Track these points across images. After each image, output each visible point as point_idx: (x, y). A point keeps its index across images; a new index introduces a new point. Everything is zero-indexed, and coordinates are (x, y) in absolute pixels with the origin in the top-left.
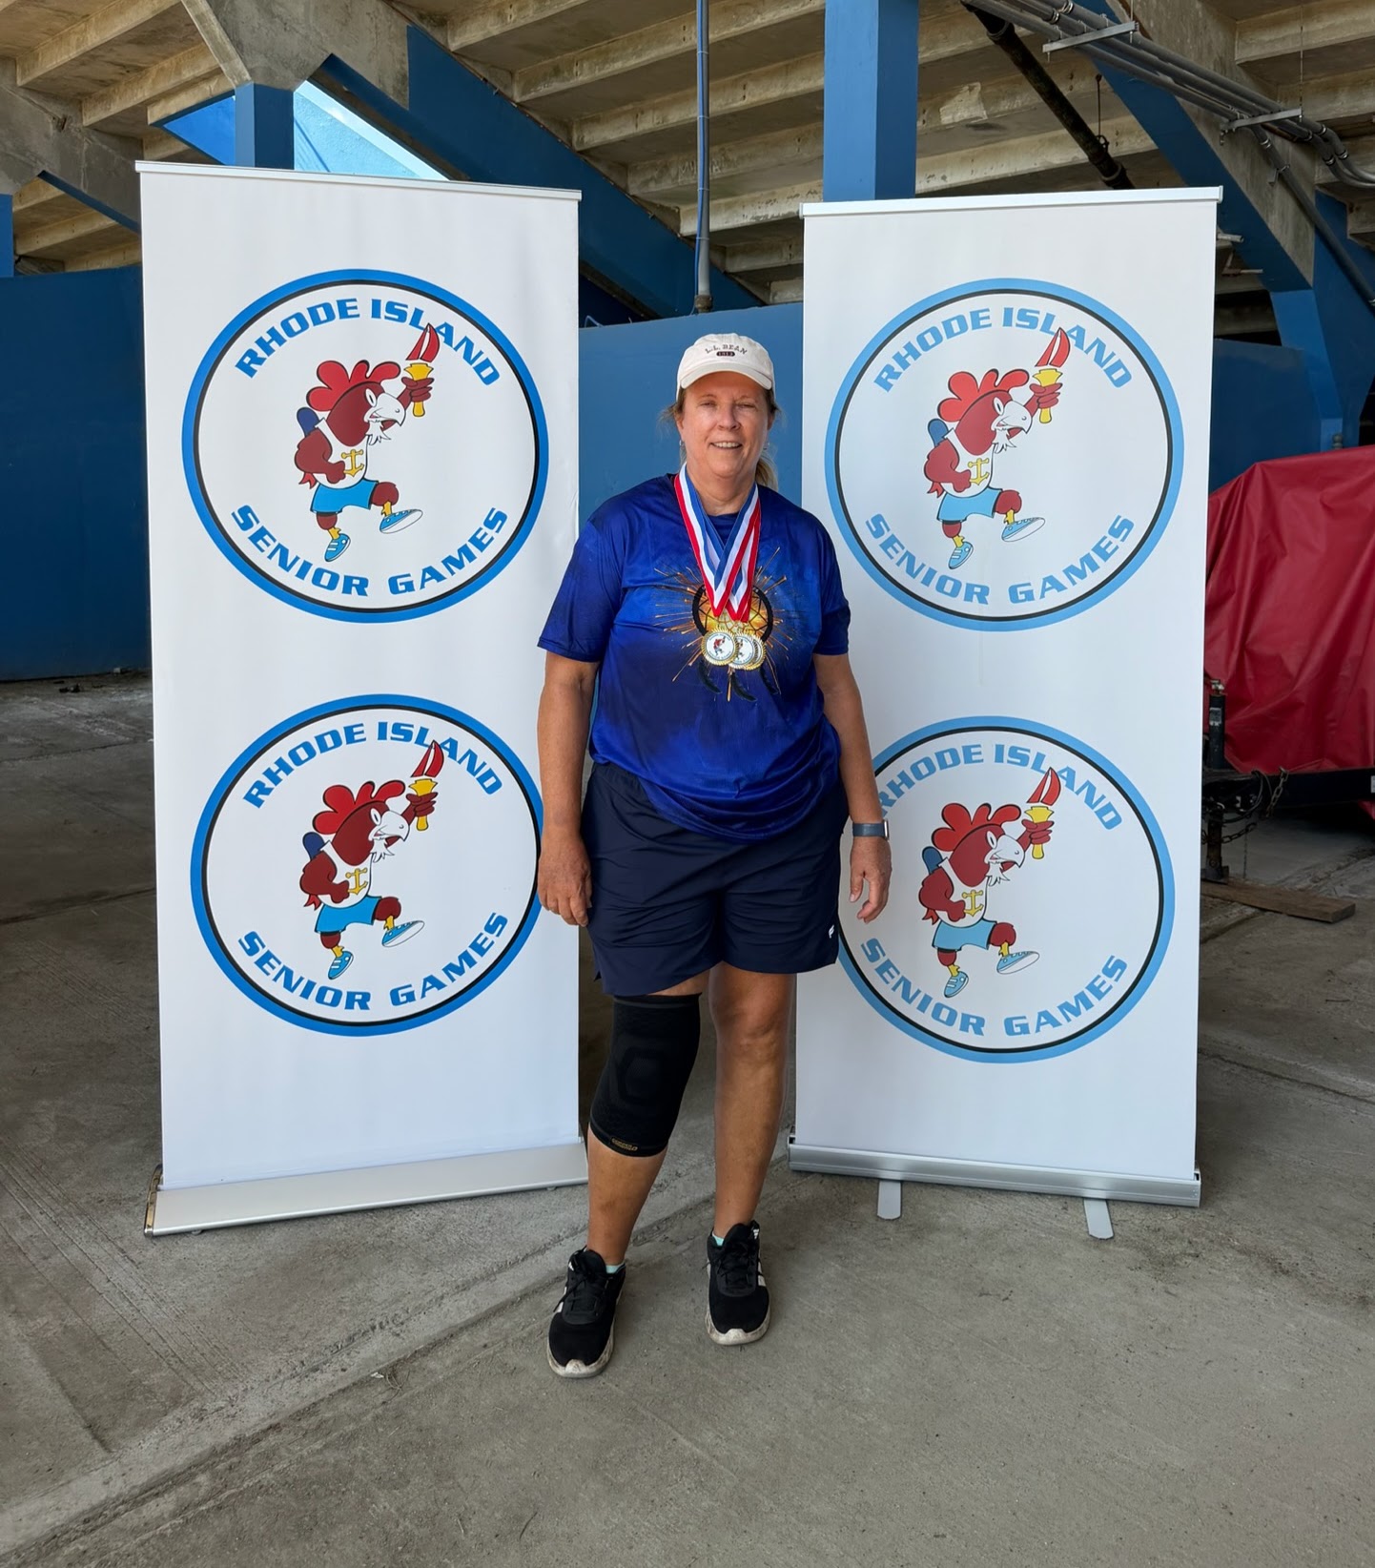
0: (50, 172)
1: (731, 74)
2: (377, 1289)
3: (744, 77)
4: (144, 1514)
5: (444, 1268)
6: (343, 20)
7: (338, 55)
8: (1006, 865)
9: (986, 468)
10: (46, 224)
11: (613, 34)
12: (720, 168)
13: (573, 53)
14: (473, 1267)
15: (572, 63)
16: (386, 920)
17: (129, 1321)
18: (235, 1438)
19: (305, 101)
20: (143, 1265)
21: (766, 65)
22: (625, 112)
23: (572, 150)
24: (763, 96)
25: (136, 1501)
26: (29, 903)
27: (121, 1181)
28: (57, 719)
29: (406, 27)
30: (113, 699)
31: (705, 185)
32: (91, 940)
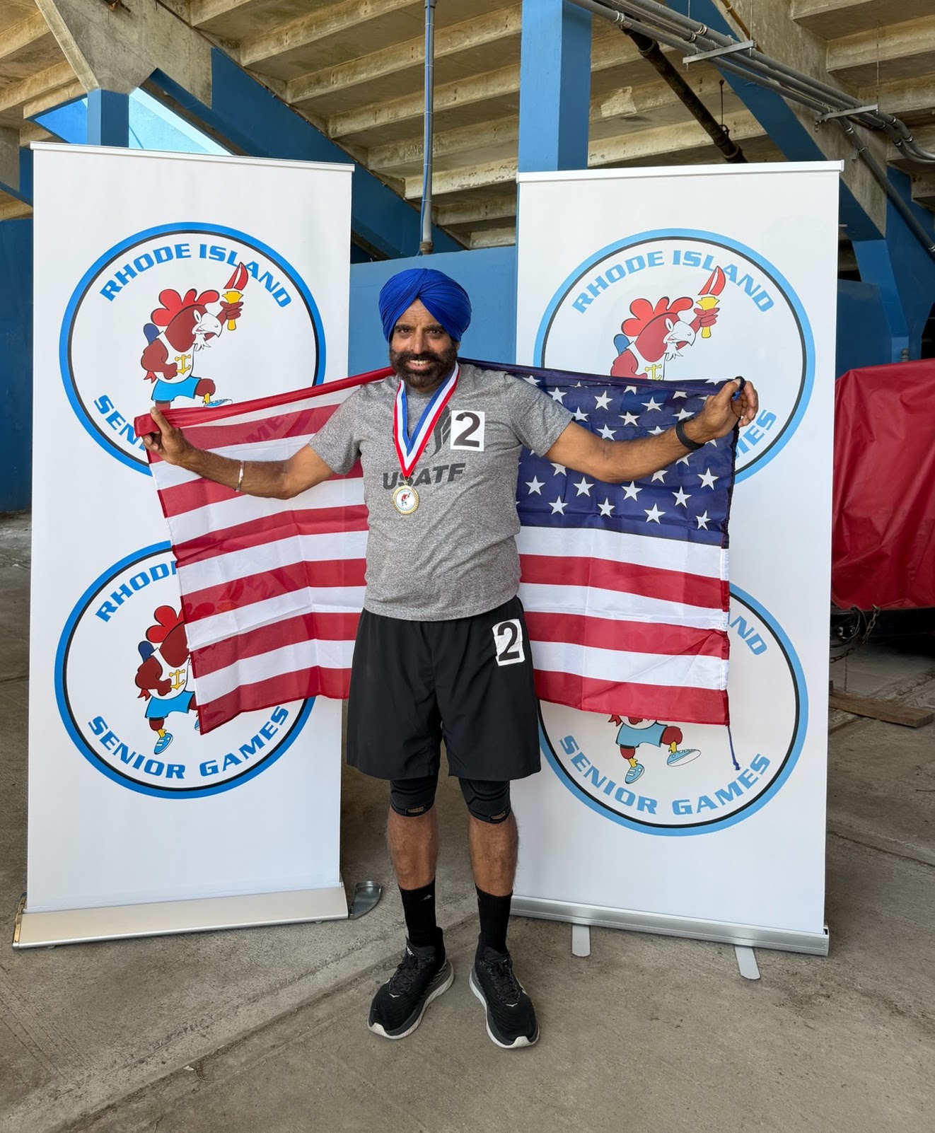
1: (448, 82)
3: (455, 84)
5: (239, 984)
6: (166, 44)
7: (162, 69)
9: (659, 372)
11: (360, 54)
12: (439, 150)
13: (329, 68)
14: (260, 983)
15: (329, 74)
19: (137, 102)
21: (472, 75)
22: (366, 111)
23: (328, 138)
24: (469, 98)
29: (210, 49)
31: (429, 162)
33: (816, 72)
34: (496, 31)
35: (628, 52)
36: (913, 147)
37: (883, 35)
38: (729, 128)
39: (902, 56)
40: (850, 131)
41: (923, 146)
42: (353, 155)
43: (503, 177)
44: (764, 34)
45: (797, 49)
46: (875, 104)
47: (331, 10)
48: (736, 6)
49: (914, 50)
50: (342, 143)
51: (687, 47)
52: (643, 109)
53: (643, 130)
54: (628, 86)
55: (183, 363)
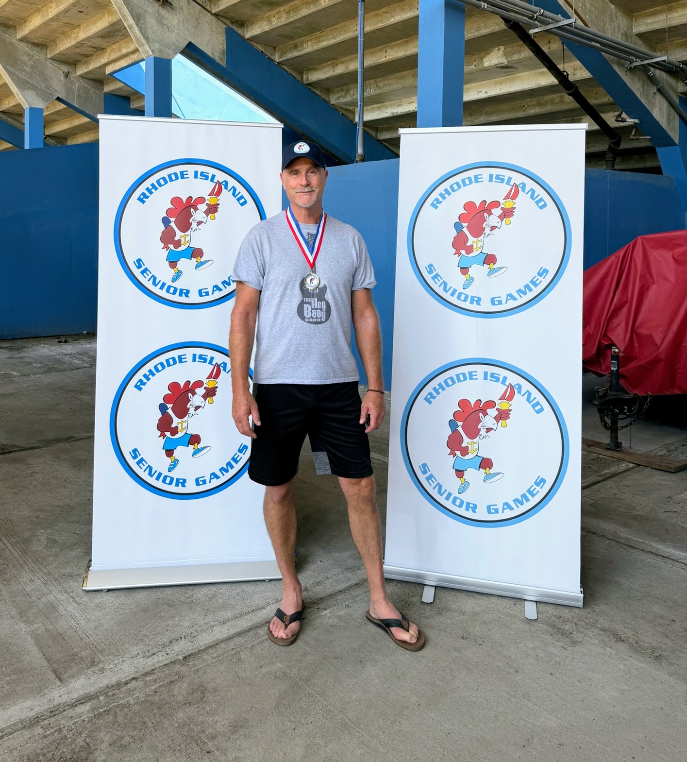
0: (62, 98)
1: (380, 45)
2: (184, 621)
3: (386, 47)
4: (76, 711)
5: (215, 614)
6: (196, 26)
7: (193, 42)
8: (489, 430)
9: (480, 244)
10: (59, 120)
11: (323, 28)
12: (375, 90)
13: (304, 38)
14: (228, 614)
15: (303, 42)
16: (194, 445)
17: (74, 628)
18: (117, 682)
19: (179, 62)
20: (81, 604)
21: (396, 41)
22: (328, 65)
23: (303, 84)
24: (395, 56)
25: (73, 705)
26: (39, 441)
27: (74, 567)
28: (56, 355)
29: (225, 28)
30: (83, 346)
31: (362, 101)
32: (66, 459)
33: (626, 35)
34: (410, 11)
35: (498, 24)
37: (671, 9)
38: (569, 73)
39: (683, 23)
40: (651, 74)
42: (320, 95)
45: (611, 20)
46: (665, 56)
47: (303, 1)
50: (312, 86)
51: (532, 23)
52: (512, 61)
53: (512, 74)
54: (501, 46)
55: (185, 240)
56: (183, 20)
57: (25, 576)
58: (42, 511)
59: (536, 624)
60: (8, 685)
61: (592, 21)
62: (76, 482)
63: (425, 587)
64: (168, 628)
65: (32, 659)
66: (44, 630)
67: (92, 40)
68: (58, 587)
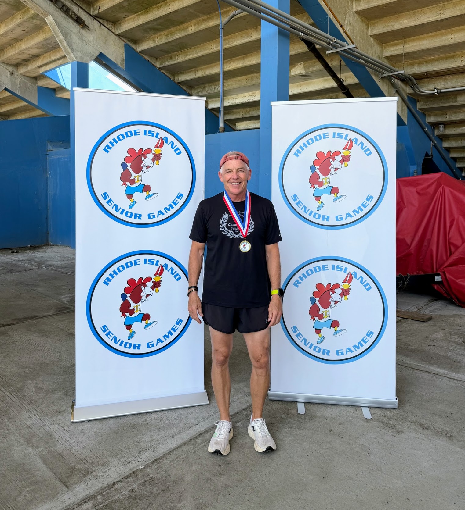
0: (8, 88)
1: (226, 60)
2: (145, 437)
3: (230, 60)
4: (83, 508)
5: (165, 431)
6: (105, 42)
7: (103, 52)
8: (336, 302)
9: (328, 180)
10: (4, 104)
11: (189, 47)
13: (176, 53)
14: (174, 430)
15: (176, 55)
16: (146, 321)
17: (68, 449)
18: (107, 484)
20: (70, 431)
21: (237, 57)
22: (192, 71)
23: (175, 82)
24: (236, 66)
25: (80, 504)
26: (13, 320)
27: (59, 406)
28: (12, 261)
29: (124, 44)
30: (29, 255)
31: (222, 93)
32: (35, 331)
33: (379, 57)
34: (247, 38)
35: (302, 48)
36: (418, 88)
37: (405, 42)
38: (344, 80)
39: (413, 51)
40: (393, 81)
41: (421, 88)
42: (186, 90)
43: (250, 100)
44: (358, 42)
45: (371, 47)
46: (402, 70)
47: (177, 28)
48: (347, 30)
49: (418, 48)
50: (181, 84)
51: (328, 47)
52: (308, 72)
53: (308, 80)
54: (302, 62)
55: (138, 179)
56: (96, 38)
57: (25, 415)
58: (26, 367)
59: (372, 422)
60: (29, 494)
61: (361, 47)
62: (47, 347)
63: (298, 403)
64: (135, 444)
65: (43, 474)
66: (47, 451)
67: (30, 50)
68: (50, 420)
